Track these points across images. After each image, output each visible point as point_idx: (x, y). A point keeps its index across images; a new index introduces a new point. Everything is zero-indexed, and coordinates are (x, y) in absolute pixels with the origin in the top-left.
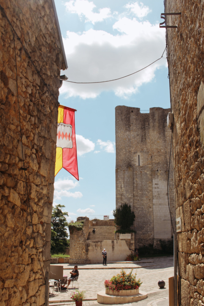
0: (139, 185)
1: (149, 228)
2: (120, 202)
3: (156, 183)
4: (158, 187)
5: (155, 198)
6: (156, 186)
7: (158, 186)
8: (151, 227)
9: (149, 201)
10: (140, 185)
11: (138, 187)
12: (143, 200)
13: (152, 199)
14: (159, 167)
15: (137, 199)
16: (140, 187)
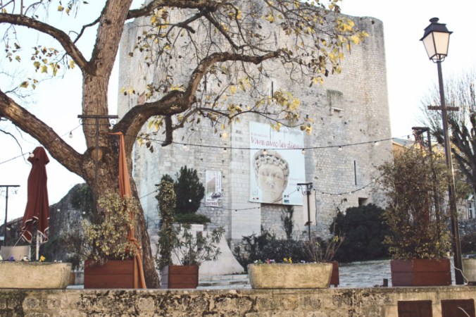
0: (204, 130)
1: (219, 218)
2: (168, 159)
3: (239, 129)
4: (241, 138)
5: (234, 159)
6: (238, 135)
7: (241, 136)
8: (223, 215)
9: (221, 164)
10: (207, 131)
11: (202, 133)
12: (210, 160)
13: (227, 160)
14: (244, 99)
15: (201, 157)
16: (206, 134)
